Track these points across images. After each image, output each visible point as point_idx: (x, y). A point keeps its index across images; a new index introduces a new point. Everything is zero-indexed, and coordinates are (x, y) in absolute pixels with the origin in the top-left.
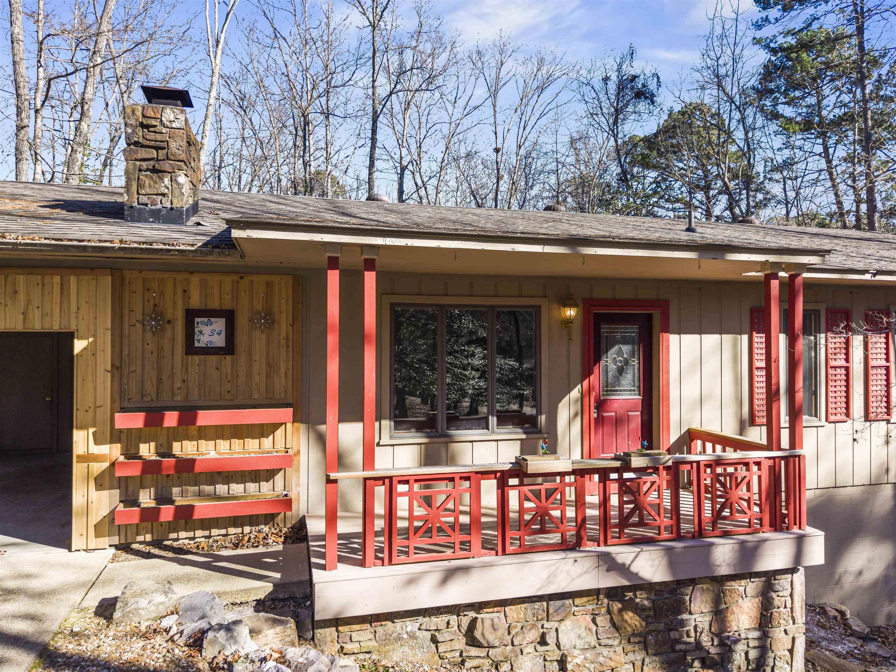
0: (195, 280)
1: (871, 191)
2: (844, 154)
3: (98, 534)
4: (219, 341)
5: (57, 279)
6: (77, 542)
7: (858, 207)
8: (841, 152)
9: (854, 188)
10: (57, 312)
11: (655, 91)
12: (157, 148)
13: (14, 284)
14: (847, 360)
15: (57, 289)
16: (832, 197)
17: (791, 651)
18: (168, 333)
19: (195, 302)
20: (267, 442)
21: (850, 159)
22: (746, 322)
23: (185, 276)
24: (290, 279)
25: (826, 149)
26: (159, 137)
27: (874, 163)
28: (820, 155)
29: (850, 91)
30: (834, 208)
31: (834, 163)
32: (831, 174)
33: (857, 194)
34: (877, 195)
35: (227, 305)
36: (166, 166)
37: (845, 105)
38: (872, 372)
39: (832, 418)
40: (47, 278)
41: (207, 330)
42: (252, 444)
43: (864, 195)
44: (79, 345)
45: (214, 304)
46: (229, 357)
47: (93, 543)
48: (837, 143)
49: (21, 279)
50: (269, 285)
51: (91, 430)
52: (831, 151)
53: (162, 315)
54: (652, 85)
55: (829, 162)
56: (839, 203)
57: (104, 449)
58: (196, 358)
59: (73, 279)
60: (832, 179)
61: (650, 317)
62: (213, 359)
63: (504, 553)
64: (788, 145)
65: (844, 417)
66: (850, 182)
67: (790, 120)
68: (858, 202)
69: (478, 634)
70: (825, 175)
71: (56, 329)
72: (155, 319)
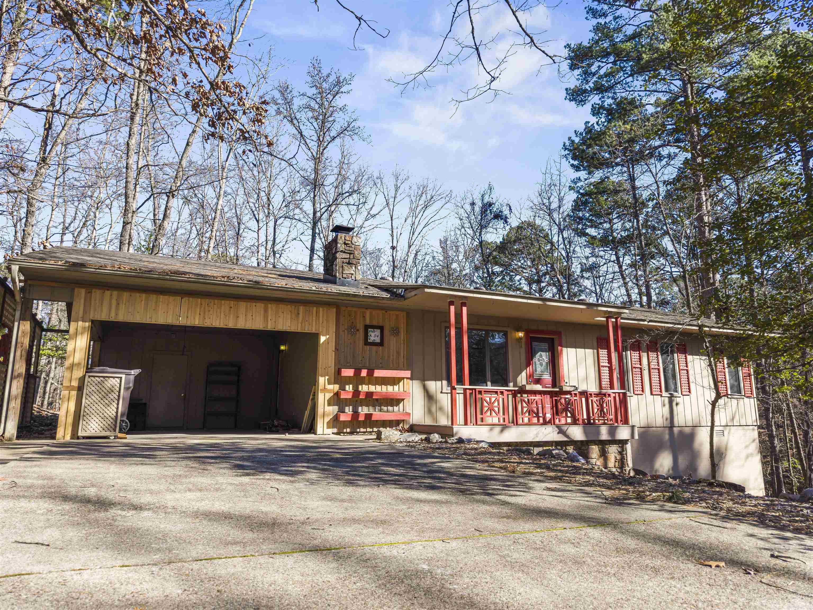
0: (368, 312)
1: (648, 287)
2: (629, 262)
3: (328, 428)
4: (378, 340)
5: (315, 308)
6: (319, 432)
7: (641, 298)
8: (627, 260)
9: (637, 285)
10: (314, 323)
11: (508, 216)
12: (350, 254)
13: (298, 310)
14: (640, 364)
15: (314, 312)
16: (623, 291)
18: (358, 336)
19: (368, 322)
20: (396, 388)
21: (633, 265)
22: (595, 344)
23: (364, 310)
24: (405, 314)
25: (618, 258)
26: (351, 249)
27: (648, 269)
28: (613, 261)
29: (630, 221)
30: (626, 298)
31: (624, 268)
32: (622, 275)
33: (640, 290)
34: (652, 291)
35: (381, 325)
36: (354, 261)
37: (628, 230)
38: (652, 371)
39: (636, 392)
40: (311, 308)
41: (373, 334)
42: (390, 388)
43: (644, 289)
44: (323, 339)
45: (375, 323)
46: (381, 348)
47: (327, 431)
48: (624, 255)
49: (301, 308)
50: (397, 316)
51: (327, 377)
52: (621, 259)
53: (355, 327)
54: (506, 212)
55: (620, 267)
56: (629, 295)
57: (331, 387)
58: (368, 347)
59: (321, 309)
60: (624, 278)
61: (553, 339)
62: (374, 348)
63: (517, 424)
64: (593, 255)
65: (641, 392)
66: (634, 281)
67: (594, 238)
68: (640, 294)
70: (618, 275)
71: (314, 331)
72: (352, 329)
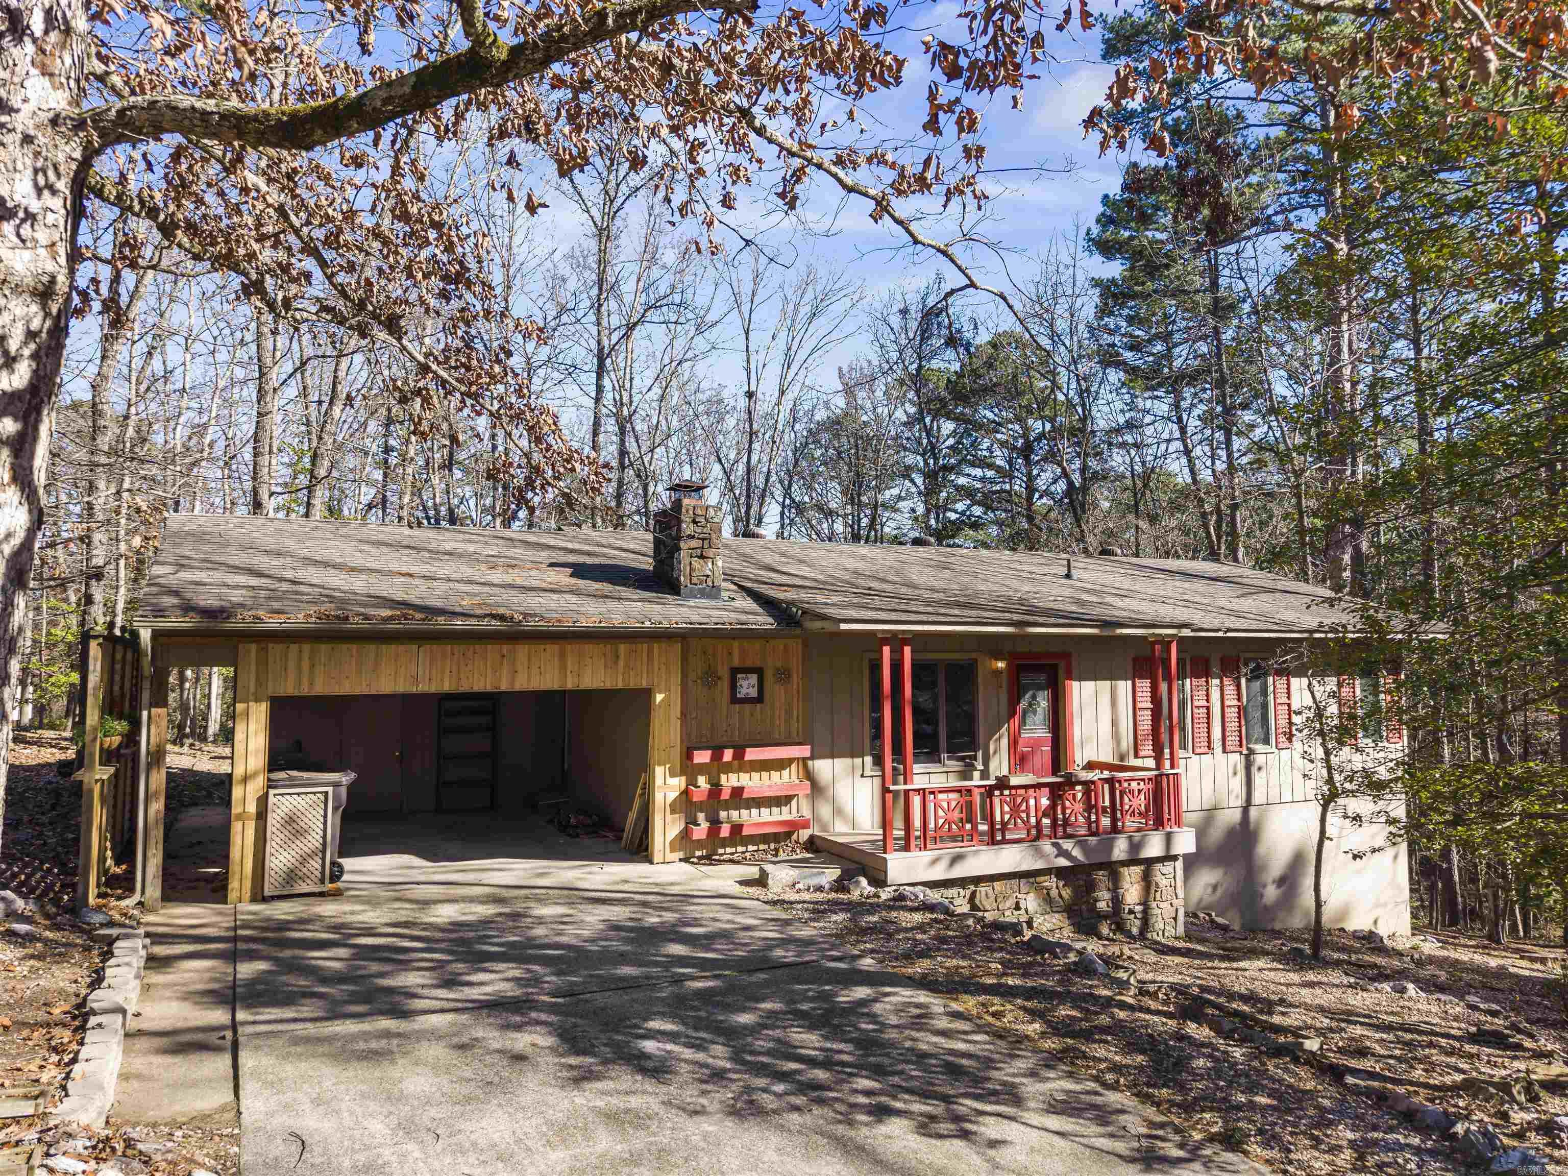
0: (736, 644)
3: (672, 850)
4: (753, 693)
5: (645, 645)
6: (657, 858)
10: (644, 672)
12: (703, 540)
14: (1208, 701)
17: (1175, 919)
18: (719, 688)
19: (736, 662)
20: (785, 774)
23: (729, 643)
24: (799, 642)
25: (1179, 412)
26: (704, 531)
35: (758, 664)
39: (1198, 750)
40: (639, 647)
41: (745, 683)
42: (775, 776)
44: (659, 697)
45: (749, 664)
46: (758, 706)
47: (670, 856)
51: (668, 765)
52: (1185, 417)
53: (715, 673)
55: (1183, 430)
57: (675, 781)
58: (737, 706)
59: (656, 647)
61: (1056, 667)
62: (747, 707)
63: (994, 844)
65: (1206, 750)
69: (977, 902)
71: (644, 684)
72: (710, 677)
